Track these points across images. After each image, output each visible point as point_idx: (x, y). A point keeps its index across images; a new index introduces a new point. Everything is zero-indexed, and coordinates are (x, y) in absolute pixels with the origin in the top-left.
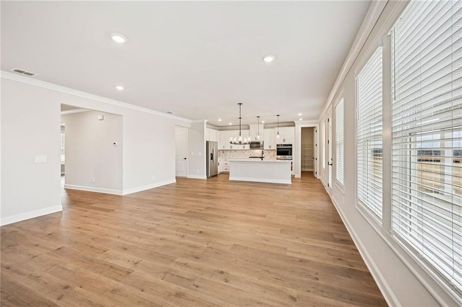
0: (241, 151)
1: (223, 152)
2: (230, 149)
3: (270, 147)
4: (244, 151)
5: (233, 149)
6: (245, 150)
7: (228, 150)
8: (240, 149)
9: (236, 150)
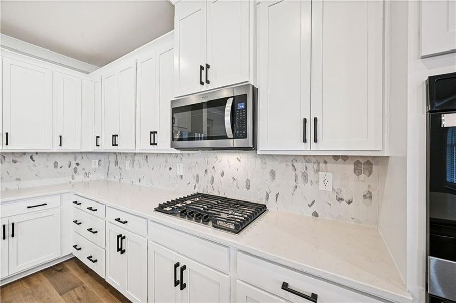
1: (117, 163)
3: (311, 129)
7: (126, 154)
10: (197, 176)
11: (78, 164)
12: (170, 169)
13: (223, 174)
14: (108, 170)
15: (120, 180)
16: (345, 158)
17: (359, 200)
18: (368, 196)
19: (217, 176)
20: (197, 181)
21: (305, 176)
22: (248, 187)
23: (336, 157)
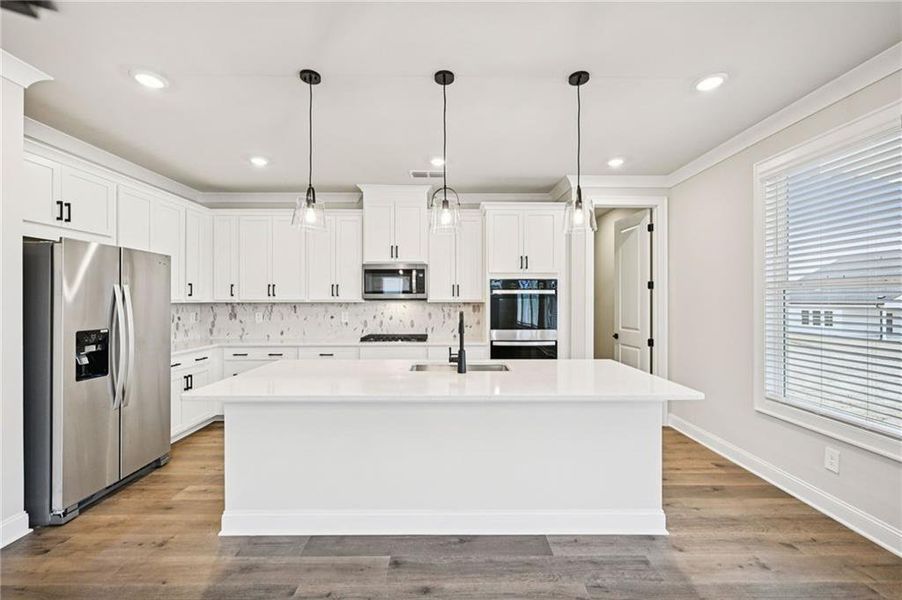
0: (321, 309)
1: (233, 316)
2: (265, 298)
3: (456, 290)
4: (332, 310)
5: (277, 299)
6: (340, 304)
7: (255, 305)
8: (313, 298)
9: (295, 306)
10: (366, 322)
11: (179, 319)
12: (332, 317)
13: (391, 318)
14: (213, 326)
15: (241, 337)
16: (469, 303)
17: (474, 325)
18: (478, 323)
19: (386, 321)
20: (366, 326)
21: (449, 315)
22: (412, 326)
23: (464, 303)
